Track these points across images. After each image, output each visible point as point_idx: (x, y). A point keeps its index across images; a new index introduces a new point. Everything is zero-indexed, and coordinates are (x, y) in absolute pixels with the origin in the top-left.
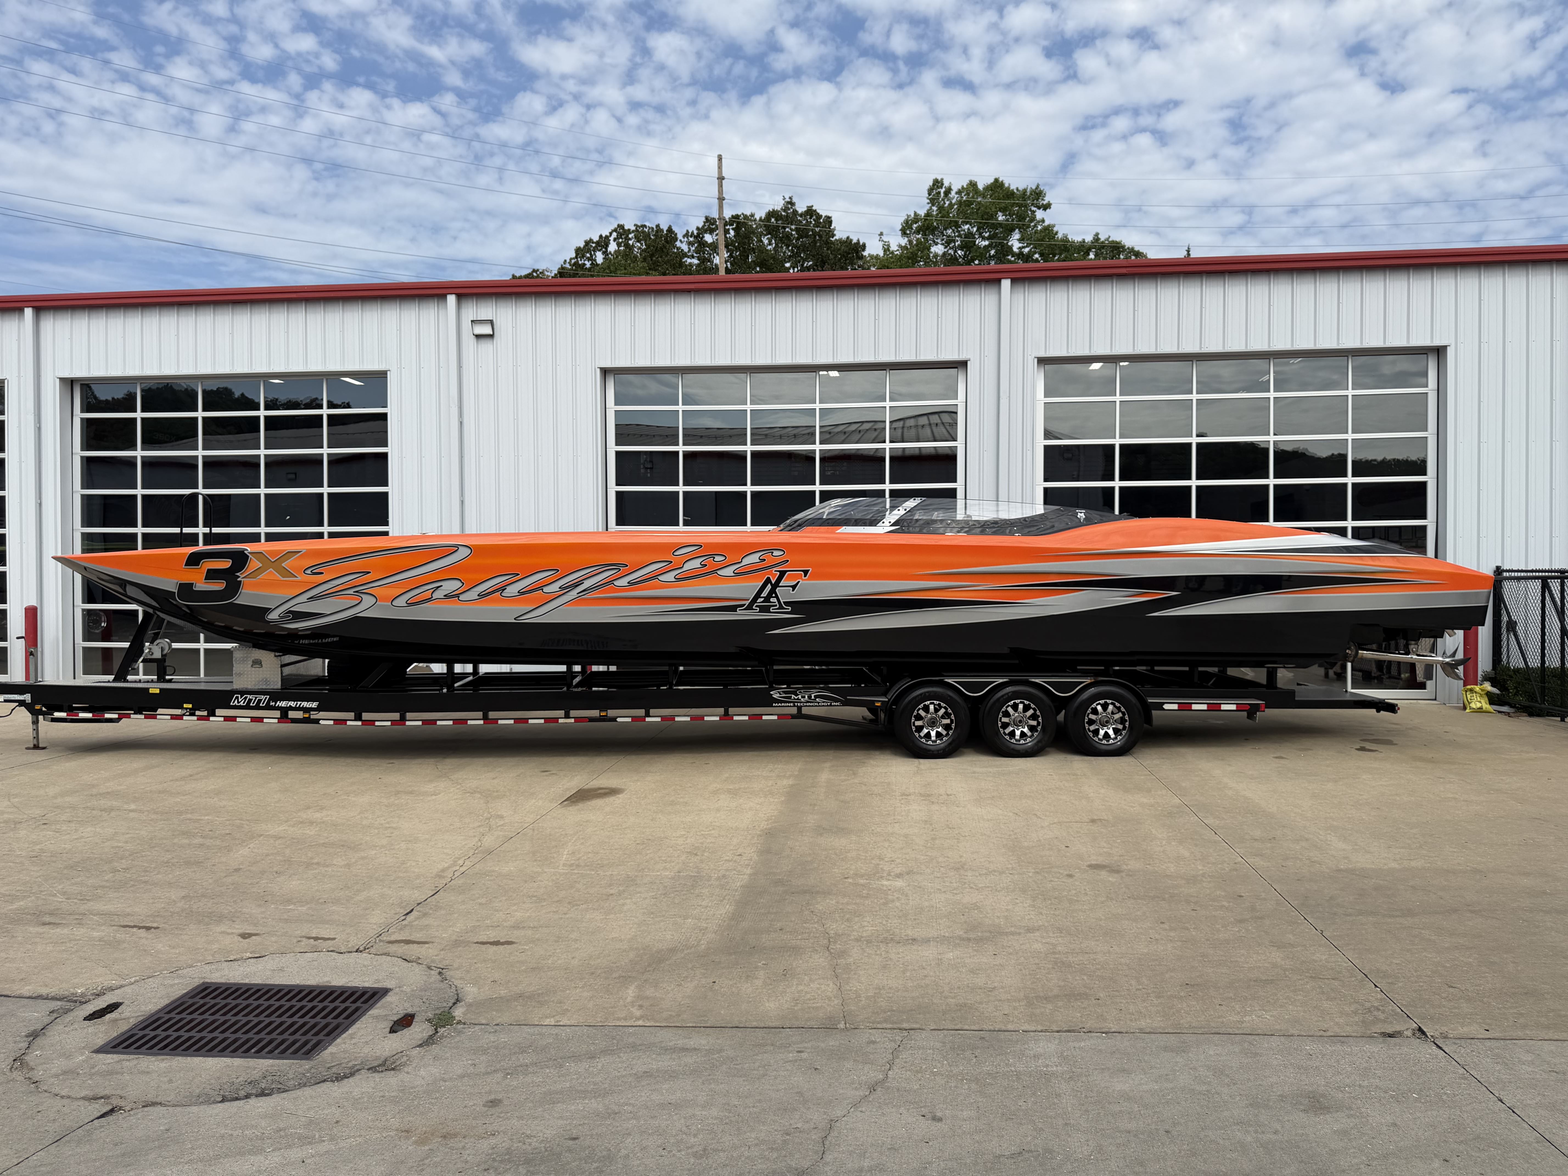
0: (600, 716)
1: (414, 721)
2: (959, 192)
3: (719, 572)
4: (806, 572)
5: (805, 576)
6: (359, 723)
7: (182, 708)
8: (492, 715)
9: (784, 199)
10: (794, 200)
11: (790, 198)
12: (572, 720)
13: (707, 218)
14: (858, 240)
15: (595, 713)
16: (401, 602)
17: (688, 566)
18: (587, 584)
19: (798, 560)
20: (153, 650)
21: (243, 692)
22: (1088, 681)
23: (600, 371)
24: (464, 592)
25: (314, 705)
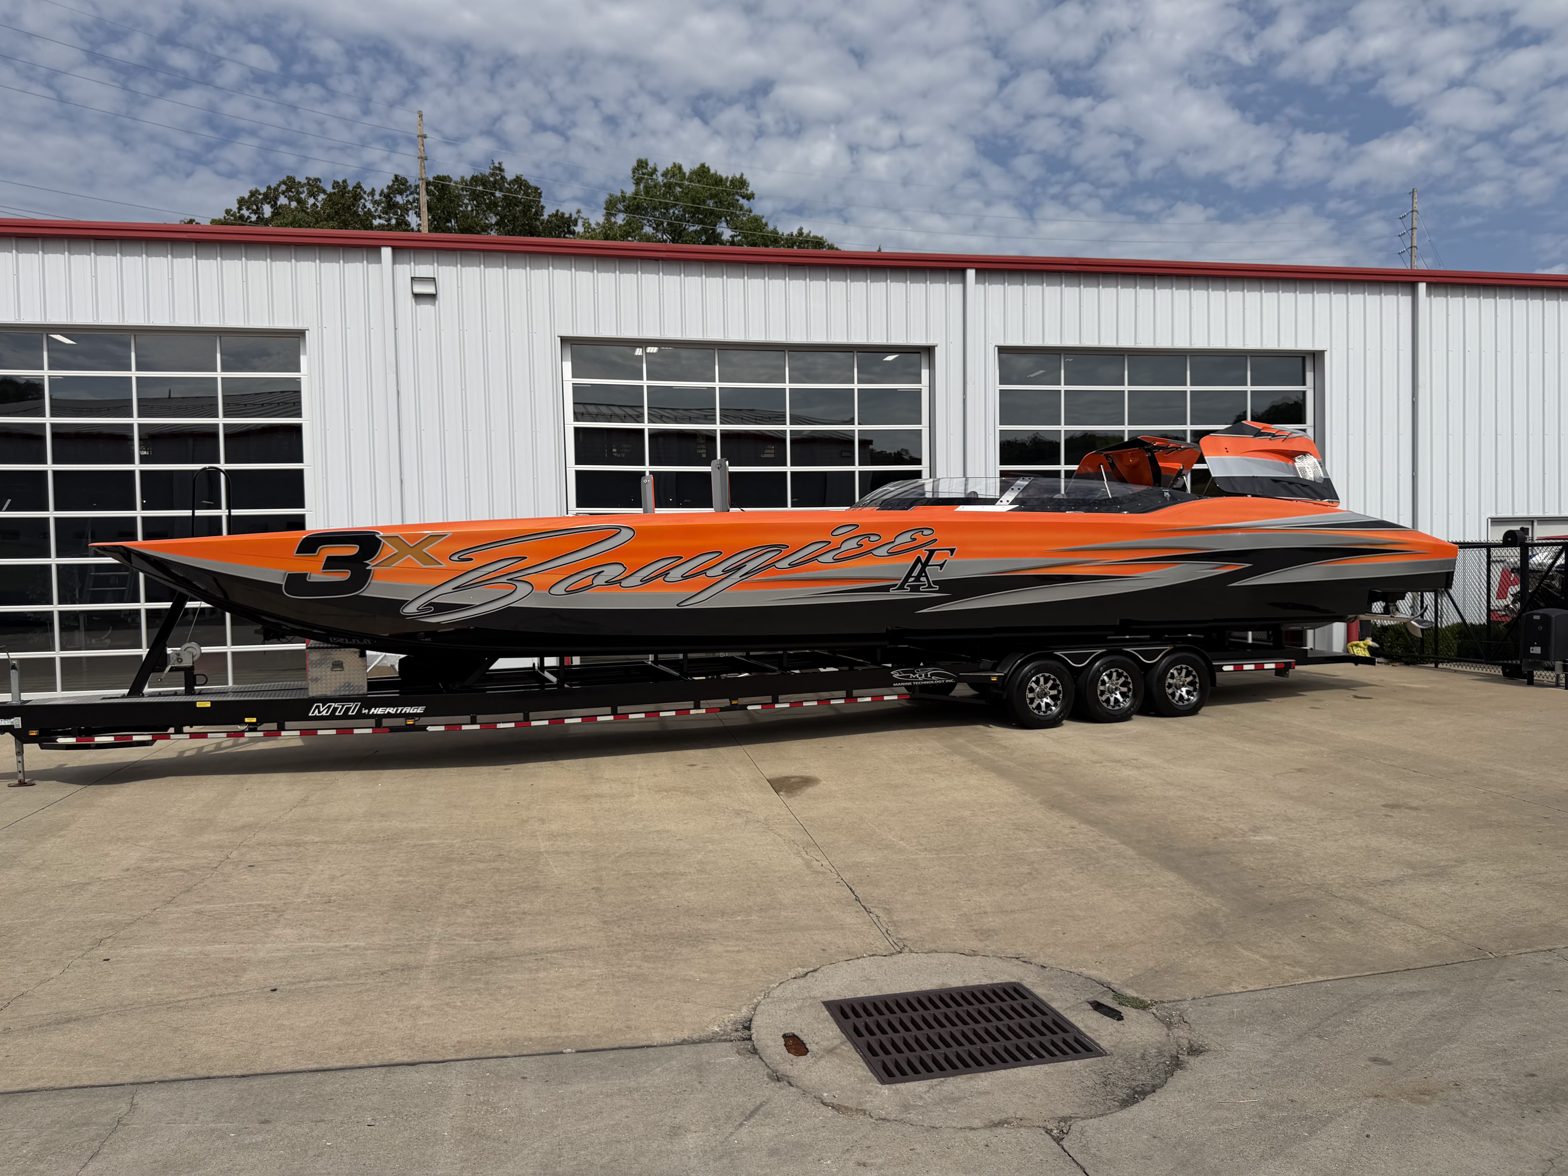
0: (731, 704)
1: (540, 721)
2: (665, 175)
3: (874, 552)
4: (952, 551)
5: (952, 555)
6: (477, 727)
7: (242, 722)
8: (621, 709)
9: (492, 164)
10: (504, 167)
11: (499, 164)
12: (704, 711)
13: (397, 177)
14: (571, 215)
15: (725, 702)
16: (560, 589)
17: (845, 547)
18: (749, 566)
19: (944, 539)
20: (182, 656)
21: (325, 700)
22: (1169, 648)
23: (559, 338)
24: (627, 577)
25: (420, 710)
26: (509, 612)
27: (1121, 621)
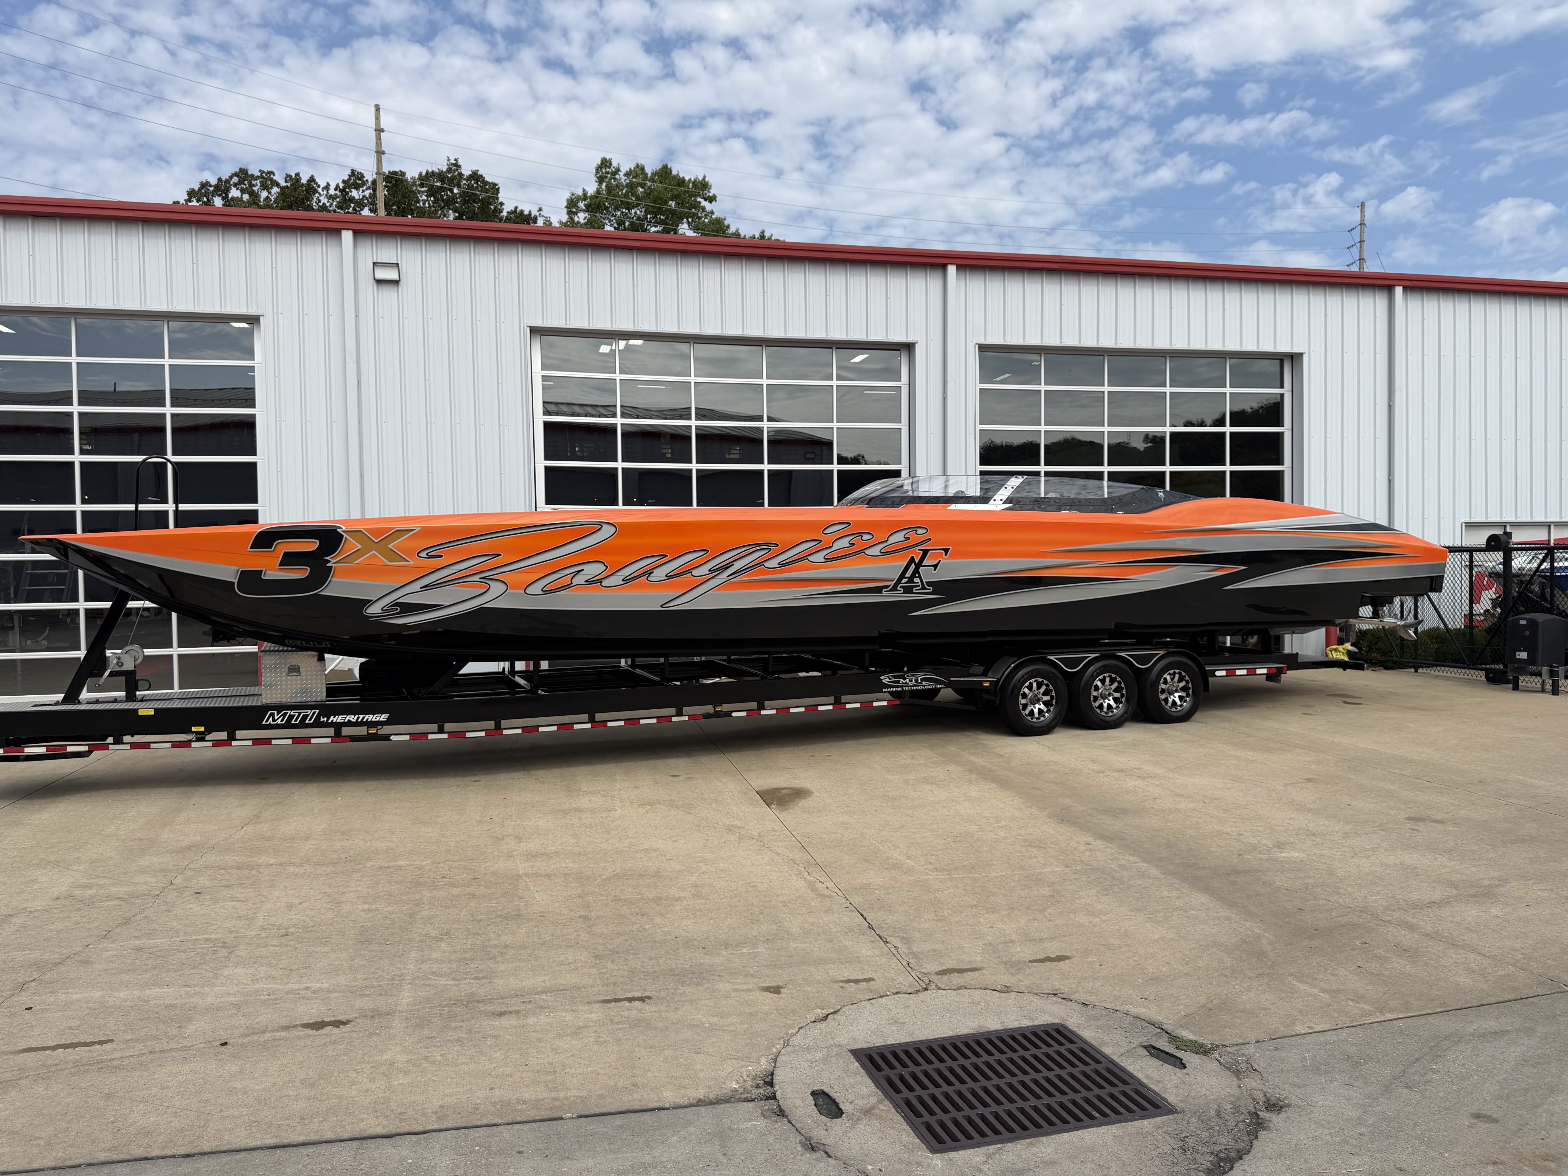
0: (715, 711)
1: (512, 729)
2: (627, 174)
3: (866, 552)
4: (946, 551)
5: (946, 555)
6: (445, 736)
7: (188, 731)
8: (599, 717)
9: (449, 160)
10: (460, 162)
11: (456, 160)
12: (686, 718)
13: (353, 171)
14: (530, 212)
15: (709, 709)
16: (536, 589)
17: (837, 545)
18: (738, 566)
19: (938, 538)
20: (122, 660)
21: (280, 708)
22: (1162, 652)
23: (528, 329)
24: (608, 576)
25: (383, 717)
26: (481, 612)
27: (1116, 624)
